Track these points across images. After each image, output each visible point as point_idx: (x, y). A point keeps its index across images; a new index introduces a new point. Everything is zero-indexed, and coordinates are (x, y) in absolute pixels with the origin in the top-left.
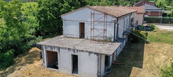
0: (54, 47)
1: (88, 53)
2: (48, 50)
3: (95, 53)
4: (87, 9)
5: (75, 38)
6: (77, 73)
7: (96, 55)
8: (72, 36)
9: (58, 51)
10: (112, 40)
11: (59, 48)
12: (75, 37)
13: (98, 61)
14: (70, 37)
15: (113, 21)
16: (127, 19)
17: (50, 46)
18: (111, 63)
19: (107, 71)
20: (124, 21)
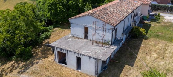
0: (63, 50)
1: (88, 57)
2: (59, 51)
3: (94, 58)
7: (94, 60)
8: (78, 37)
9: (66, 53)
10: (110, 43)
11: (67, 51)
12: (81, 37)
13: (96, 64)
16: (129, 18)
17: (61, 49)
18: (108, 62)
19: (103, 69)
20: (125, 22)
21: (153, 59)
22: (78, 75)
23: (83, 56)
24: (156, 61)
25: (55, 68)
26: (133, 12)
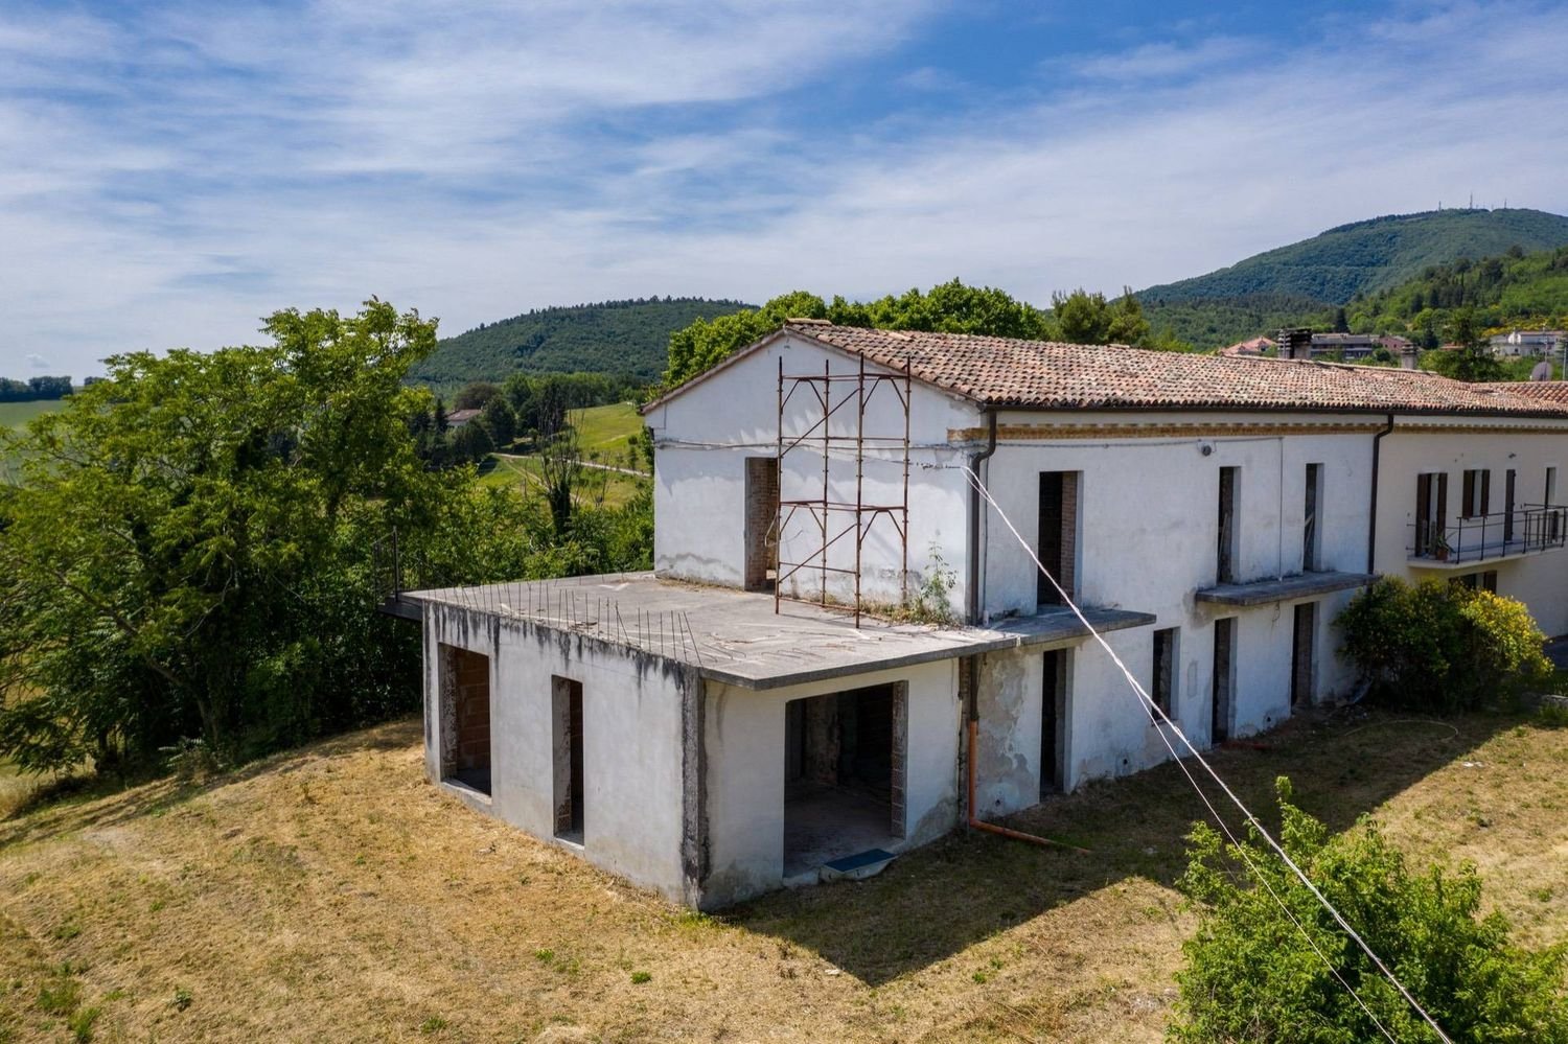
0: (476, 621)
1: (629, 667)
4: (794, 343)
5: (718, 586)
6: (581, 838)
7: (670, 682)
8: (704, 572)
10: (958, 600)
11: (496, 624)
12: (722, 575)
14: (692, 582)
15: (957, 437)
16: (1312, 471)
17: (459, 613)
18: (928, 819)
19: (833, 864)
20: (1227, 476)
22: (532, 873)
23: (599, 659)
25: (386, 806)
26: (1384, 420)
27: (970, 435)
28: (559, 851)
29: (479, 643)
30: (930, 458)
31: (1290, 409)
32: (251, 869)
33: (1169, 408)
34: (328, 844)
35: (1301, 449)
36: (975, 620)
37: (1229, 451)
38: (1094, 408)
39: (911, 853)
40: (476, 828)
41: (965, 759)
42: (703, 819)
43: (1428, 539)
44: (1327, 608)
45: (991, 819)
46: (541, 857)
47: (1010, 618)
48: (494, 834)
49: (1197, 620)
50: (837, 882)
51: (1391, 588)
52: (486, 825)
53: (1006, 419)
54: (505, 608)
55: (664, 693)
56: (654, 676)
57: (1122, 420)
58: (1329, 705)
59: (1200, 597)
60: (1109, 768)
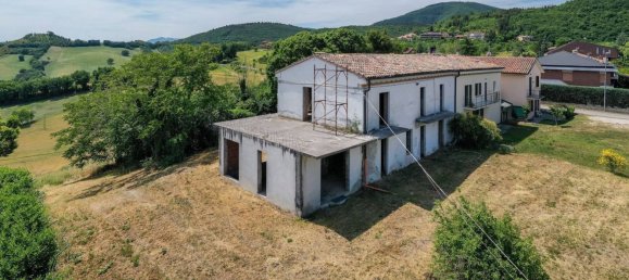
0: (235, 133)
1: (280, 150)
3: (292, 151)
4: (316, 59)
5: (294, 119)
6: (265, 194)
7: (292, 156)
8: (291, 115)
9: (239, 142)
10: (361, 128)
11: (241, 135)
12: (296, 116)
13: (296, 170)
14: (288, 118)
15: (361, 86)
16: (441, 86)
17: (230, 131)
18: (355, 185)
19: (333, 201)
20: (422, 89)
21: (513, 201)
22: (254, 206)
24: (522, 207)
25: (209, 183)
26: (457, 73)
27: (364, 86)
28: (259, 198)
29: (236, 139)
30: (353, 91)
31: (437, 72)
32: (176, 206)
33: (409, 75)
34: (196, 197)
35: (439, 81)
36: (365, 133)
37: (423, 84)
38: (393, 77)
39: (351, 195)
40: (235, 191)
41: (363, 169)
42: (301, 192)
43: (468, 103)
44: (445, 122)
45: (370, 184)
46: (255, 200)
47: (374, 132)
48: (240, 193)
49: (416, 127)
50: (334, 206)
51: (461, 116)
52: (237, 189)
53: (373, 82)
54: (242, 130)
55: (291, 158)
56: (287, 153)
57: (398, 79)
58: (447, 146)
59: (417, 121)
60: (397, 167)
